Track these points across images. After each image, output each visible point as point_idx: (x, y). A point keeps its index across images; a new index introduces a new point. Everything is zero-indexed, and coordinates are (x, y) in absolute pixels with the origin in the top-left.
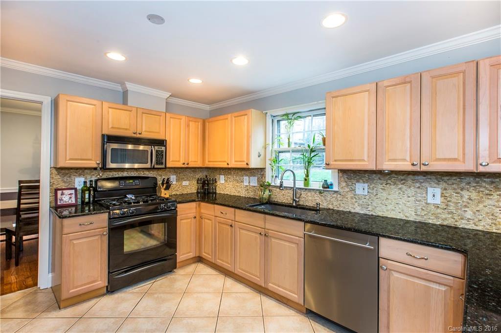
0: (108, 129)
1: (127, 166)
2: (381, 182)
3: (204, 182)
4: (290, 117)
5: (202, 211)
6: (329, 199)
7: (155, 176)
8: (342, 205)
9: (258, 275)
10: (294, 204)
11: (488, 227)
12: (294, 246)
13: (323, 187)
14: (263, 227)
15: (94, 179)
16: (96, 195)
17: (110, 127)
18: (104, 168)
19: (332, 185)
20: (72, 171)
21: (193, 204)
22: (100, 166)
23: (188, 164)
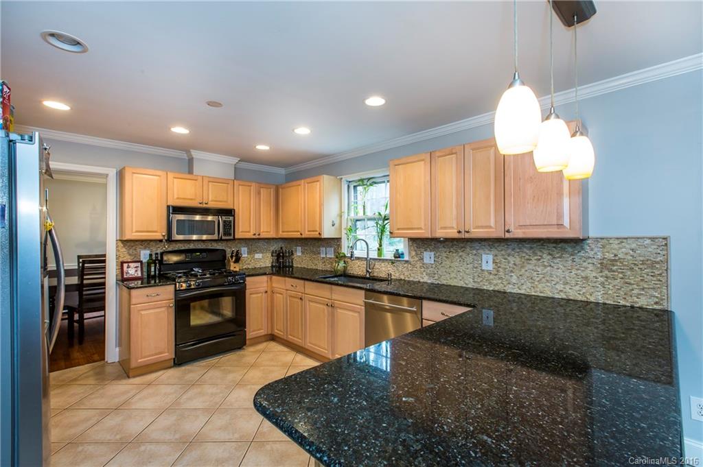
0: (173, 199)
1: (195, 237)
2: (445, 250)
3: (279, 254)
4: (365, 182)
5: (274, 285)
6: (400, 269)
7: (224, 248)
8: (412, 275)
9: (326, 347)
10: (368, 276)
11: (528, 290)
12: (356, 315)
13: (395, 257)
14: (330, 297)
15: (159, 251)
16: (162, 269)
17: (176, 196)
18: (170, 240)
19: (403, 254)
20: (137, 243)
21: (264, 278)
22: (166, 238)
23: (259, 235)
